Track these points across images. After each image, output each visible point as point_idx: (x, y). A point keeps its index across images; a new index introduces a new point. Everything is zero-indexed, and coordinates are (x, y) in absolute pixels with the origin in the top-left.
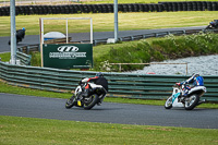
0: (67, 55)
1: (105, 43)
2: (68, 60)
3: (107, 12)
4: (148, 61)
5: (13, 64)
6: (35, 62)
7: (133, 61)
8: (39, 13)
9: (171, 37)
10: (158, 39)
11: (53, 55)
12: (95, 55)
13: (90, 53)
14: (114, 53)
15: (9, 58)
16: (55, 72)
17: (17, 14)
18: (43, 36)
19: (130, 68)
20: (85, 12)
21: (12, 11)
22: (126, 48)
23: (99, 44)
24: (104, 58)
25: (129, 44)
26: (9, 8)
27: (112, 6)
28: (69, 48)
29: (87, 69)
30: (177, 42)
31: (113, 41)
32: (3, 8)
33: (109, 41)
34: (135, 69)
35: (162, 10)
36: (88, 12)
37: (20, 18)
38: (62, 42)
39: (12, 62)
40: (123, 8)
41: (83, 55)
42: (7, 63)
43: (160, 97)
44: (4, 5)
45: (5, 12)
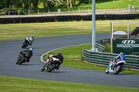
5: (93, 51)
6: (107, 50)
8: (110, 19)
15: (91, 47)
18: (113, 34)
21: (93, 18)
26: (91, 16)
32: (88, 16)
41: (138, 46)
42: (90, 51)
44: (88, 14)
45: (88, 18)
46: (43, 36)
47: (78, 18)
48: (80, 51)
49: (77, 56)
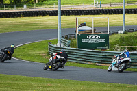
0: (93, 41)
1: (117, 33)
2: (93, 43)
3: (119, 14)
5: (59, 46)
6: (72, 45)
8: (76, 15)
11: (84, 41)
12: (111, 41)
13: (107, 39)
14: (122, 39)
15: (56, 42)
16: (85, 51)
17: (62, 15)
18: (78, 29)
19: (133, 49)
20: (104, 14)
21: (59, 13)
22: (130, 36)
23: (113, 34)
24: (116, 43)
25: (132, 34)
26: (57, 11)
27: (122, 10)
28: (94, 36)
29: (105, 49)
31: (122, 32)
33: (119, 32)
34: (136, 49)
37: (64, 18)
38: (90, 33)
39: (58, 45)
40: (129, 12)
41: (103, 41)
42: (55, 46)
44: (54, 9)
45: (54, 14)
46: (10, 31)
47: (44, 14)
48: (46, 46)
49: (43, 52)
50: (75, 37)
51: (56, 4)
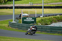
1: (40, 17)
4: (52, 22)
7: (47, 22)
9: (58, 16)
10: (55, 16)
14: (42, 20)
18: (22, 15)
19: (47, 24)
23: (38, 17)
25: (47, 18)
26: (13, 7)
27: (42, 7)
30: (60, 17)
31: (42, 17)
32: (11, 7)
33: (41, 16)
34: (48, 25)
35: (56, 8)
36: (35, 8)
37: (16, 10)
39: (13, 22)
40: (45, 7)
41: (33, 20)
43: (55, 33)
44: (11, 6)
45: (11, 8)
47: (7, 8)
48: (7, 22)
49: (6, 25)
50: (21, 18)
51: (12, 3)
